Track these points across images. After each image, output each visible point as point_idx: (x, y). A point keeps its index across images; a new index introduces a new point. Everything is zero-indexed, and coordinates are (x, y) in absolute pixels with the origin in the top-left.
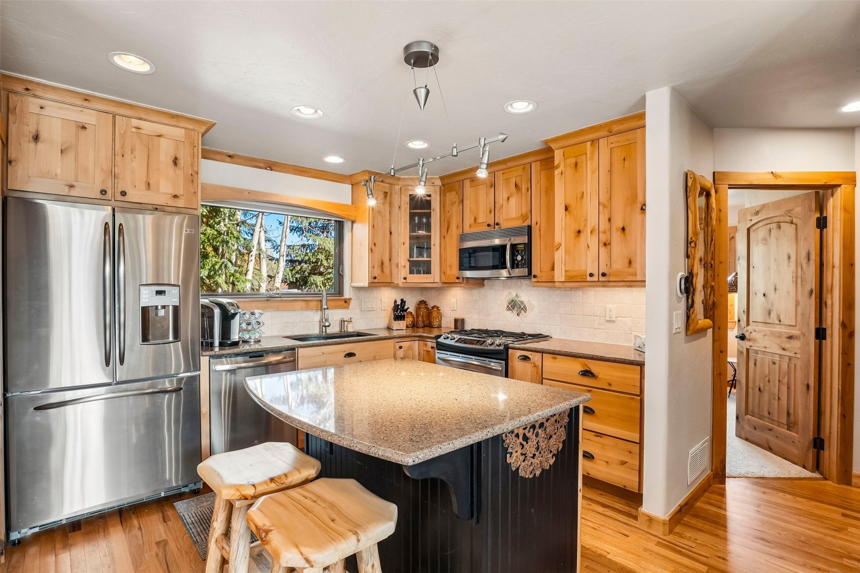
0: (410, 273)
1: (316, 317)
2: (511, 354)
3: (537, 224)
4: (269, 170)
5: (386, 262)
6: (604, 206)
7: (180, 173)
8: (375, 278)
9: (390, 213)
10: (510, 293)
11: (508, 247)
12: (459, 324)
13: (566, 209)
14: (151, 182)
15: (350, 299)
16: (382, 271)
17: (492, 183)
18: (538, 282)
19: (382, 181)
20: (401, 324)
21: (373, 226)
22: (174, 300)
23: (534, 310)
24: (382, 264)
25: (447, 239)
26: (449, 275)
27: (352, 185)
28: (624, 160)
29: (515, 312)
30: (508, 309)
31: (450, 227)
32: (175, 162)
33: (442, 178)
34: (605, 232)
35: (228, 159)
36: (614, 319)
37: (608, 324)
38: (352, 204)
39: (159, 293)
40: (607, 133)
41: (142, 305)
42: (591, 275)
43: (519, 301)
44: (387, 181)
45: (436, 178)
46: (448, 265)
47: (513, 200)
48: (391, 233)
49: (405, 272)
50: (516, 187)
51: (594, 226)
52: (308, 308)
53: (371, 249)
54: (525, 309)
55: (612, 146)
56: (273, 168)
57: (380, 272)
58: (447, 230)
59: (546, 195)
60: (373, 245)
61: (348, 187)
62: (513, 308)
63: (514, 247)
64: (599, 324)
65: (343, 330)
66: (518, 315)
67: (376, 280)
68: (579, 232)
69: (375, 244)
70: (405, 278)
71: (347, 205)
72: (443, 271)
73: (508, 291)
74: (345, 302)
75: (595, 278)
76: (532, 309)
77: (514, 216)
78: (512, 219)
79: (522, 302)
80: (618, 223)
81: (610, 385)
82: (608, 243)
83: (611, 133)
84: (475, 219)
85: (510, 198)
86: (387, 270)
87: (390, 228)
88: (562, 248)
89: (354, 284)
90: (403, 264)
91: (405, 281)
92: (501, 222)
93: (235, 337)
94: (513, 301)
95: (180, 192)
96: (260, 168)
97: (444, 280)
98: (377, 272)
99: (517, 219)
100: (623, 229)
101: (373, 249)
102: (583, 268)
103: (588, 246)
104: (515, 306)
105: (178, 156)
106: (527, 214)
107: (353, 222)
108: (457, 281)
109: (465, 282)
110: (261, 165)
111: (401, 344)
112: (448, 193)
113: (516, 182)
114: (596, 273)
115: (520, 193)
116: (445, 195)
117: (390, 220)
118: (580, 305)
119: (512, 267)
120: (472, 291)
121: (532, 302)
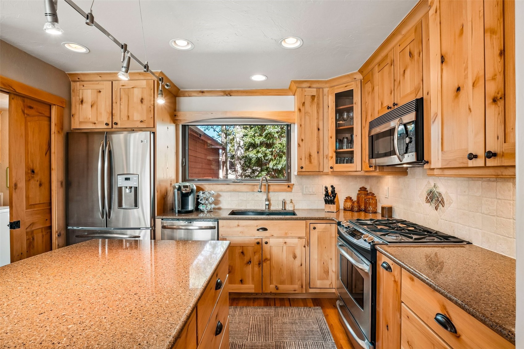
0: (337, 163)
3: (427, 94)
4: (229, 96)
5: (314, 154)
7: (145, 107)
8: (302, 168)
9: (318, 112)
10: (429, 182)
13: (442, 60)
14: (130, 115)
15: (295, 185)
16: (310, 162)
17: (392, 60)
19: (310, 87)
20: (332, 208)
21: (301, 125)
22: (135, 183)
23: (452, 205)
24: (310, 156)
26: (367, 163)
27: (294, 95)
29: (433, 205)
31: (367, 117)
32: (142, 101)
33: (361, 70)
35: (201, 94)
39: (127, 179)
41: (119, 186)
42: (475, 156)
43: (437, 192)
44: (314, 86)
46: (366, 154)
48: (319, 129)
49: (332, 162)
50: (410, 56)
53: (299, 144)
54: (442, 202)
56: (231, 94)
57: (307, 163)
58: (366, 120)
60: (301, 141)
62: (432, 200)
65: (283, 209)
66: (436, 209)
67: (303, 170)
68: (459, 89)
70: (331, 168)
73: (427, 180)
74: (289, 187)
75: (480, 162)
76: (450, 203)
77: (409, 91)
78: (408, 95)
79: (440, 194)
84: (382, 104)
85: (406, 72)
86: (314, 161)
87: (318, 124)
90: (330, 155)
91: (332, 170)
92: (398, 101)
94: (431, 192)
95: (145, 118)
97: (365, 168)
98: (304, 164)
99: (411, 93)
103: (470, 109)
104: (433, 198)
105: (143, 98)
106: (419, 85)
108: (371, 169)
109: (378, 170)
111: (315, 225)
112: (366, 85)
113: (410, 50)
115: (413, 62)
116: (364, 87)
117: (317, 118)
121: (450, 194)
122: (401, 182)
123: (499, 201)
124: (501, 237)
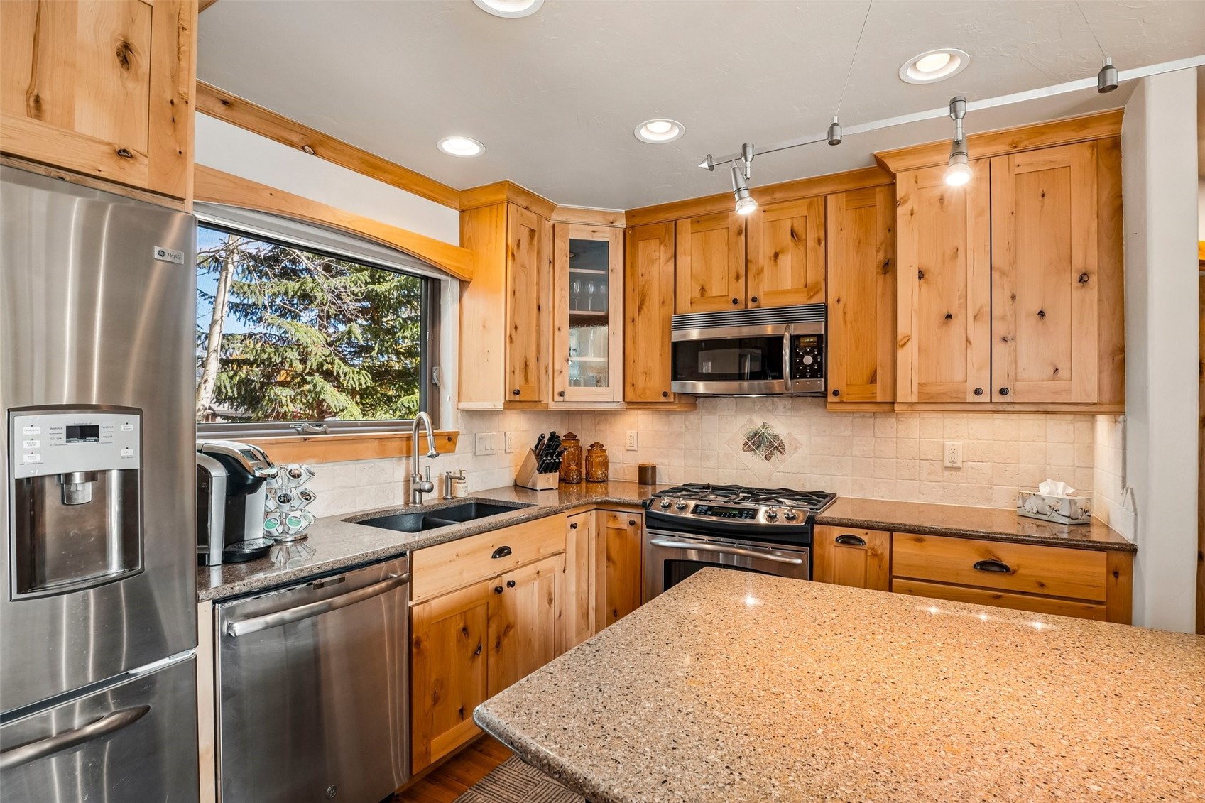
0: (571, 384)
1: (397, 471)
2: (821, 533)
3: (838, 301)
4: (308, 152)
5: (532, 363)
6: (1003, 273)
7: (137, 87)
8: (517, 393)
9: (538, 270)
10: (750, 421)
11: (786, 342)
12: (646, 475)
13: (921, 275)
14: (46, 96)
15: (457, 434)
16: (525, 379)
17: (740, 226)
18: (842, 402)
19: (527, 208)
20: (551, 480)
21: (514, 292)
22: (123, 452)
23: (800, 452)
24: (526, 365)
25: (640, 324)
26: (645, 389)
27: (462, 211)
28: (1043, 195)
29: (761, 454)
30: (747, 448)
31: (647, 303)
32: (125, 54)
33: (630, 215)
34: (1003, 318)
35: (222, 109)
36: (959, 464)
37: (946, 473)
38: (462, 245)
40: (1006, 148)
42: (978, 392)
43: (770, 434)
44: (533, 208)
45: (620, 214)
46: (641, 369)
47: (786, 261)
48: (539, 308)
49: (561, 382)
50: (792, 235)
51: (982, 307)
52: (382, 454)
53: (511, 337)
54: (781, 448)
55: (1018, 171)
56: (320, 150)
57: (522, 383)
58: (640, 309)
59: (857, 253)
60: (514, 330)
61: (452, 216)
62: (757, 448)
63: (795, 339)
64: (929, 474)
65: (449, 497)
66: (767, 458)
67: (517, 398)
68: (949, 316)
69: (516, 328)
70: (562, 394)
71: (453, 247)
72: (629, 380)
73: (748, 417)
74: (449, 439)
75: (984, 398)
76: (796, 448)
77: (789, 288)
78: (785, 292)
79: (775, 437)
80: (1031, 304)
81: (1042, 585)
82: (1010, 337)
83: (1016, 148)
84: (703, 290)
85: (780, 256)
86: (532, 378)
87: (538, 298)
88: (914, 344)
89: (463, 405)
90: (557, 366)
91: (561, 399)
92: (761, 297)
93: (254, 538)
94: (756, 434)
95: (135, 139)
96: (291, 144)
97: (630, 397)
98: (519, 383)
99: (796, 291)
100: (1042, 314)
101: (513, 337)
102: (959, 376)
103: (968, 341)
104: (759, 443)
105: (135, 42)
106: (817, 283)
107: (464, 284)
108: (663, 399)
109: (676, 402)
110: (295, 138)
111: (574, 520)
112: (641, 244)
113: (792, 226)
115: (802, 248)
116: (634, 245)
117: (538, 284)
118: (893, 442)
119: (793, 377)
121: (797, 437)
122: (678, 422)
123: (878, 440)
124: (881, 480)
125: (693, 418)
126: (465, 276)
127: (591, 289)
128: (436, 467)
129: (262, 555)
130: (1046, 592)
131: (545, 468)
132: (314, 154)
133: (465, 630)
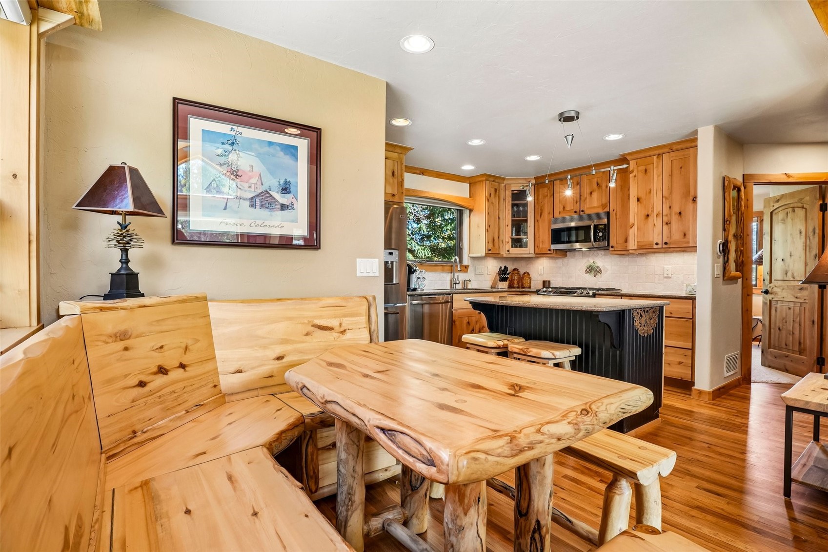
0: (512, 247)
1: (447, 277)
3: (614, 210)
5: (496, 239)
6: (666, 198)
7: (395, 181)
8: (490, 250)
9: (499, 204)
10: (588, 261)
11: (592, 227)
12: (546, 284)
13: (638, 200)
15: (468, 266)
16: (494, 245)
17: (578, 182)
18: (615, 250)
19: (494, 181)
20: (504, 284)
22: (397, 258)
23: (607, 273)
24: (494, 240)
25: (540, 222)
26: (542, 248)
27: (470, 184)
28: (681, 168)
29: (592, 275)
30: (587, 272)
31: (543, 214)
32: (393, 174)
33: (536, 178)
34: (667, 215)
36: (670, 276)
37: (665, 279)
38: (470, 197)
39: (390, 253)
40: (669, 151)
42: (657, 244)
43: (596, 266)
44: (496, 181)
45: (532, 178)
46: (541, 240)
47: (595, 195)
48: (499, 218)
49: (508, 246)
50: (597, 185)
51: (659, 212)
52: (443, 271)
53: (487, 230)
54: (600, 272)
55: (672, 159)
56: (425, 173)
57: (492, 246)
58: (541, 216)
59: (621, 190)
61: (466, 186)
62: (591, 272)
63: (596, 227)
64: (659, 280)
65: (465, 287)
66: (595, 276)
67: (490, 252)
68: (648, 215)
69: (489, 226)
70: (508, 251)
71: (467, 198)
72: (536, 245)
73: (587, 259)
74: (466, 268)
75: (660, 246)
76: (606, 271)
77: (596, 206)
78: (594, 208)
79: (598, 267)
80: (676, 209)
81: (671, 313)
82: (669, 223)
83: (672, 150)
84: (564, 208)
85: (593, 193)
86: (496, 244)
87: (499, 214)
88: (635, 227)
89: (471, 255)
90: (507, 240)
91: (508, 253)
92: (585, 209)
93: (412, 286)
94: (590, 266)
95: (395, 193)
96: (417, 174)
97: (537, 252)
98: (490, 246)
99: (598, 207)
100: (680, 213)
101: (488, 229)
102: (651, 239)
103: (655, 225)
104: (592, 270)
105: (395, 170)
106: (606, 203)
107: (471, 211)
108: (549, 252)
109: (555, 253)
110: (418, 172)
112: (541, 190)
113: (597, 181)
114: (660, 242)
115: (600, 189)
116: (538, 191)
117: (498, 209)
119: (595, 241)
120: (557, 260)
121: (606, 267)
122: (560, 262)
125: (565, 260)
126: (471, 208)
127: (521, 209)
128: (461, 277)
129: (415, 289)
130: (673, 316)
131: (503, 280)
132: (423, 175)
133: (468, 323)
